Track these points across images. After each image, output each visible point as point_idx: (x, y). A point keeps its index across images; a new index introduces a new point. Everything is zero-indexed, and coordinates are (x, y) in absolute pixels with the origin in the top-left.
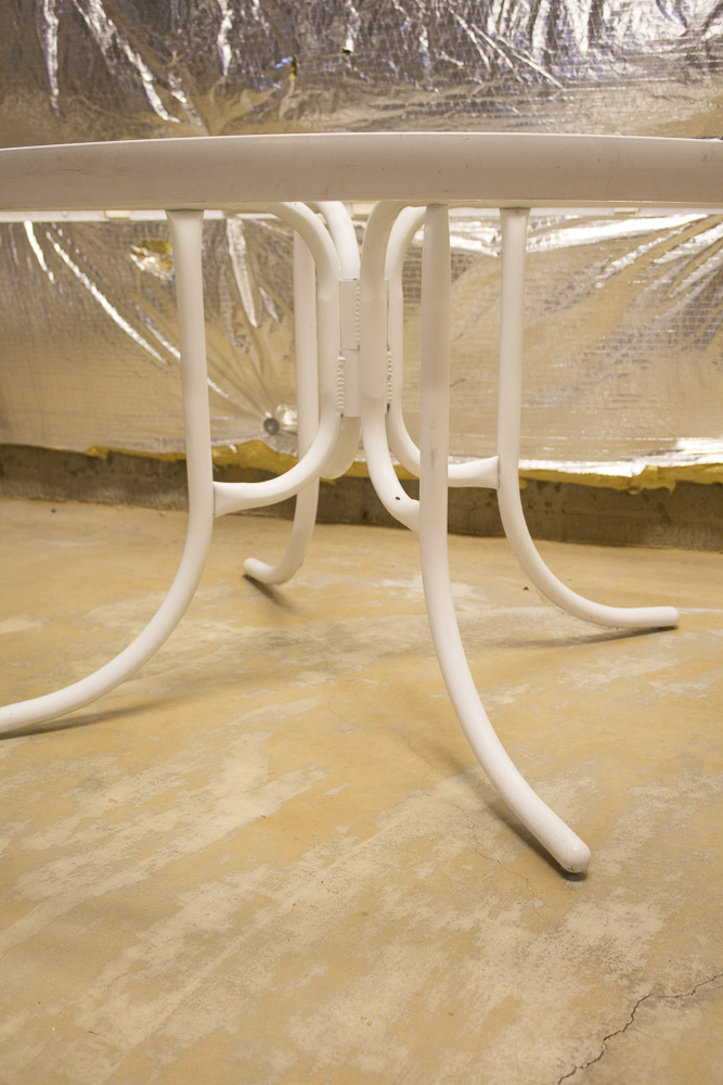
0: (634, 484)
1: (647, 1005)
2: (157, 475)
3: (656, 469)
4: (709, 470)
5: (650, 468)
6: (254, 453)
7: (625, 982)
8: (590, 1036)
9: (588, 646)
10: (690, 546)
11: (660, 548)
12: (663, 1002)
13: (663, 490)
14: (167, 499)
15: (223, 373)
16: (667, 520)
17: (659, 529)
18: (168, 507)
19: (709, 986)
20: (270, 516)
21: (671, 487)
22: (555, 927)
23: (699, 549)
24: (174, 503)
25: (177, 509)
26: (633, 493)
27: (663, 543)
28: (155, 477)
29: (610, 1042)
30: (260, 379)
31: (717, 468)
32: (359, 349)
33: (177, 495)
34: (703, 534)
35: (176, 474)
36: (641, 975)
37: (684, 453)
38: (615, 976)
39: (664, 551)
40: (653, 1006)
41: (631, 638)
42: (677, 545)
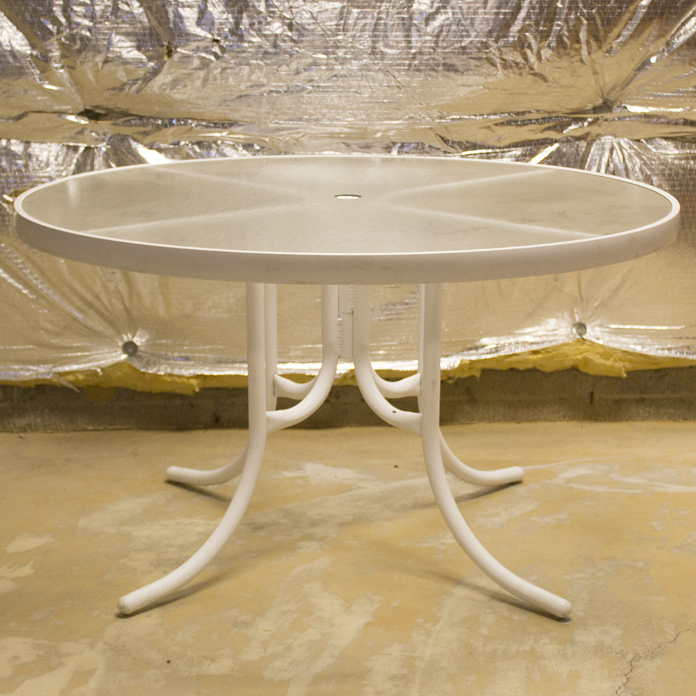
0: (451, 375)
1: (635, 661)
2: (11, 399)
3: (468, 362)
4: (509, 359)
5: (464, 362)
6: (120, 374)
7: (619, 655)
8: (618, 676)
9: (473, 501)
10: (492, 419)
11: (468, 424)
12: (642, 659)
13: (472, 377)
14: (23, 422)
15: (90, 305)
16: (473, 401)
17: (467, 408)
18: (24, 430)
19: (658, 650)
20: (127, 429)
21: (477, 374)
22: (572, 642)
23: (499, 421)
24: (29, 425)
25: (33, 431)
26: (450, 382)
27: (471, 420)
28: (9, 402)
29: (629, 676)
30: (126, 309)
31: (514, 358)
32: (353, 313)
33: (33, 418)
34: (502, 409)
35: (32, 398)
36: (625, 651)
37: (486, 348)
38: (614, 654)
39: (473, 426)
40: (638, 661)
41: (497, 493)
42: (482, 420)
